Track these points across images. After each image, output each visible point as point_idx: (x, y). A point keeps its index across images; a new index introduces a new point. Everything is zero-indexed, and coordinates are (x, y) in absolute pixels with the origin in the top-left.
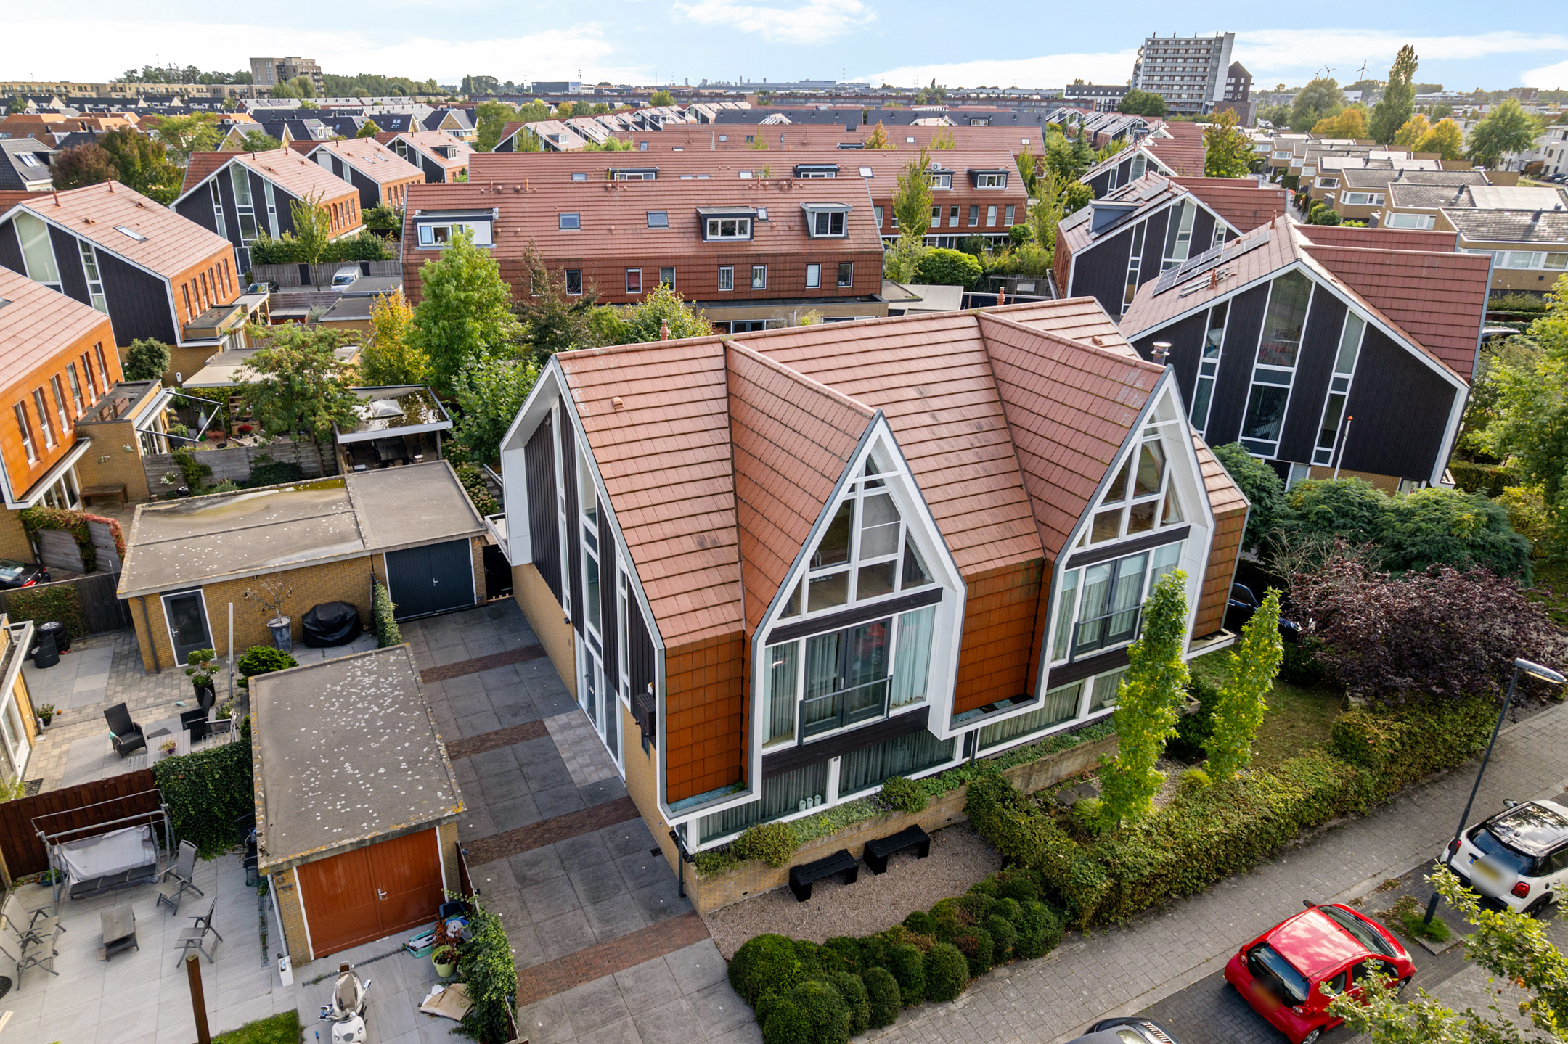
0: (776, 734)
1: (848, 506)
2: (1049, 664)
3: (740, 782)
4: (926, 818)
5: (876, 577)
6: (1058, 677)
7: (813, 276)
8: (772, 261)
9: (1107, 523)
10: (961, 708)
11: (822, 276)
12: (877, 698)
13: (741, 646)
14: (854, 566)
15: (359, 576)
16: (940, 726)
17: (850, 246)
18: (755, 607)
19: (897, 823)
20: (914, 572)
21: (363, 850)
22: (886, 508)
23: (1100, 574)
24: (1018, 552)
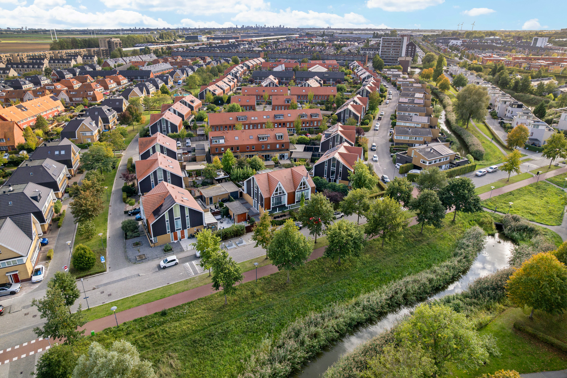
0: (273, 205)
1: (277, 188)
2: (296, 201)
3: (270, 209)
4: (285, 214)
5: (280, 193)
6: (297, 202)
7: (278, 146)
8: (271, 144)
9: (300, 188)
10: (288, 204)
11: (279, 146)
12: (281, 203)
13: (270, 198)
14: (278, 192)
15: (227, 195)
16: (286, 206)
17: (284, 141)
18: (271, 195)
19: (283, 214)
20: (283, 192)
21: (242, 214)
22: (280, 188)
23: (300, 193)
24: (293, 190)
